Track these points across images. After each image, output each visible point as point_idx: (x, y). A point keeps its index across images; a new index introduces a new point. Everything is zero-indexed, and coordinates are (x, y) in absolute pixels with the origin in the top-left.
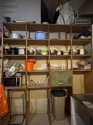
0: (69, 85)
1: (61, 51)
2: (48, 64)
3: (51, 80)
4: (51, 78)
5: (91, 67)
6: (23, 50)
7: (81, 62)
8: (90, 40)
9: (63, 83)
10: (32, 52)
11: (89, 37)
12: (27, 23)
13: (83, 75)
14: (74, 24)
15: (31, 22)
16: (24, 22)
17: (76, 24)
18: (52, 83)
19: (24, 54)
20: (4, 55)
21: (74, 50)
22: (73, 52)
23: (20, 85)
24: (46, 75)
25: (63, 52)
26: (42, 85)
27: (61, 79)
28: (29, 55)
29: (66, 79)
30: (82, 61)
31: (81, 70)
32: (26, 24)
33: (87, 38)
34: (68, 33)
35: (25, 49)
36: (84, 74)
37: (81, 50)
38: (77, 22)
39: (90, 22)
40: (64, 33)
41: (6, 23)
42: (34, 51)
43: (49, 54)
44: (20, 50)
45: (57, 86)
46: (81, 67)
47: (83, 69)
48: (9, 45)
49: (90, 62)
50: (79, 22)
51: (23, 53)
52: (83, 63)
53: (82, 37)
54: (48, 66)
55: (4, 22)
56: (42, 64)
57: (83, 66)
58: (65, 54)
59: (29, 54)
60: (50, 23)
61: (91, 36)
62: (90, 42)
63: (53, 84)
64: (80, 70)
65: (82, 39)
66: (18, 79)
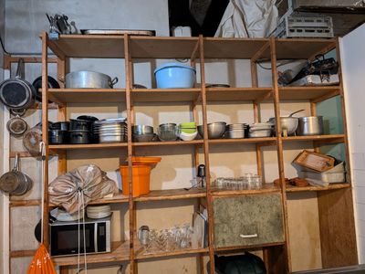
0: (277, 240)
1: (244, 125)
2: (199, 170)
3: (214, 225)
4: (213, 219)
5: (342, 174)
6: (117, 129)
7: (307, 156)
8: (336, 87)
9: (257, 232)
10: (148, 131)
11: (334, 79)
12: (129, 35)
13: (316, 199)
14: (280, 35)
15: (142, 33)
16: (118, 32)
17: (288, 35)
18: (220, 236)
19: (121, 142)
20: (51, 147)
21: (284, 120)
22: (284, 128)
23: (108, 250)
24: (192, 207)
25: (248, 127)
26: (183, 244)
27: (248, 221)
28: (136, 144)
29: (267, 219)
30: (310, 153)
31: (314, 188)
32: (125, 38)
33: (325, 82)
34: (258, 63)
35: (123, 124)
36: (318, 197)
37: (305, 119)
38: (292, 31)
39: (332, 30)
40: (247, 63)
41: (56, 36)
42: (152, 129)
43: (206, 136)
44: (104, 128)
45: (237, 244)
46: (309, 174)
47: (319, 182)
48: (60, 107)
49: (338, 158)
50: (298, 31)
51: (118, 139)
52: (314, 161)
53: (310, 79)
54: (199, 175)
55: (47, 35)
56: (177, 170)
57: (317, 173)
58: (256, 134)
59: (137, 141)
60: (204, 36)
61: (337, 76)
62: (335, 93)
63: (223, 240)
64: (309, 185)
65: (312, 85)
66: (102, 228)
